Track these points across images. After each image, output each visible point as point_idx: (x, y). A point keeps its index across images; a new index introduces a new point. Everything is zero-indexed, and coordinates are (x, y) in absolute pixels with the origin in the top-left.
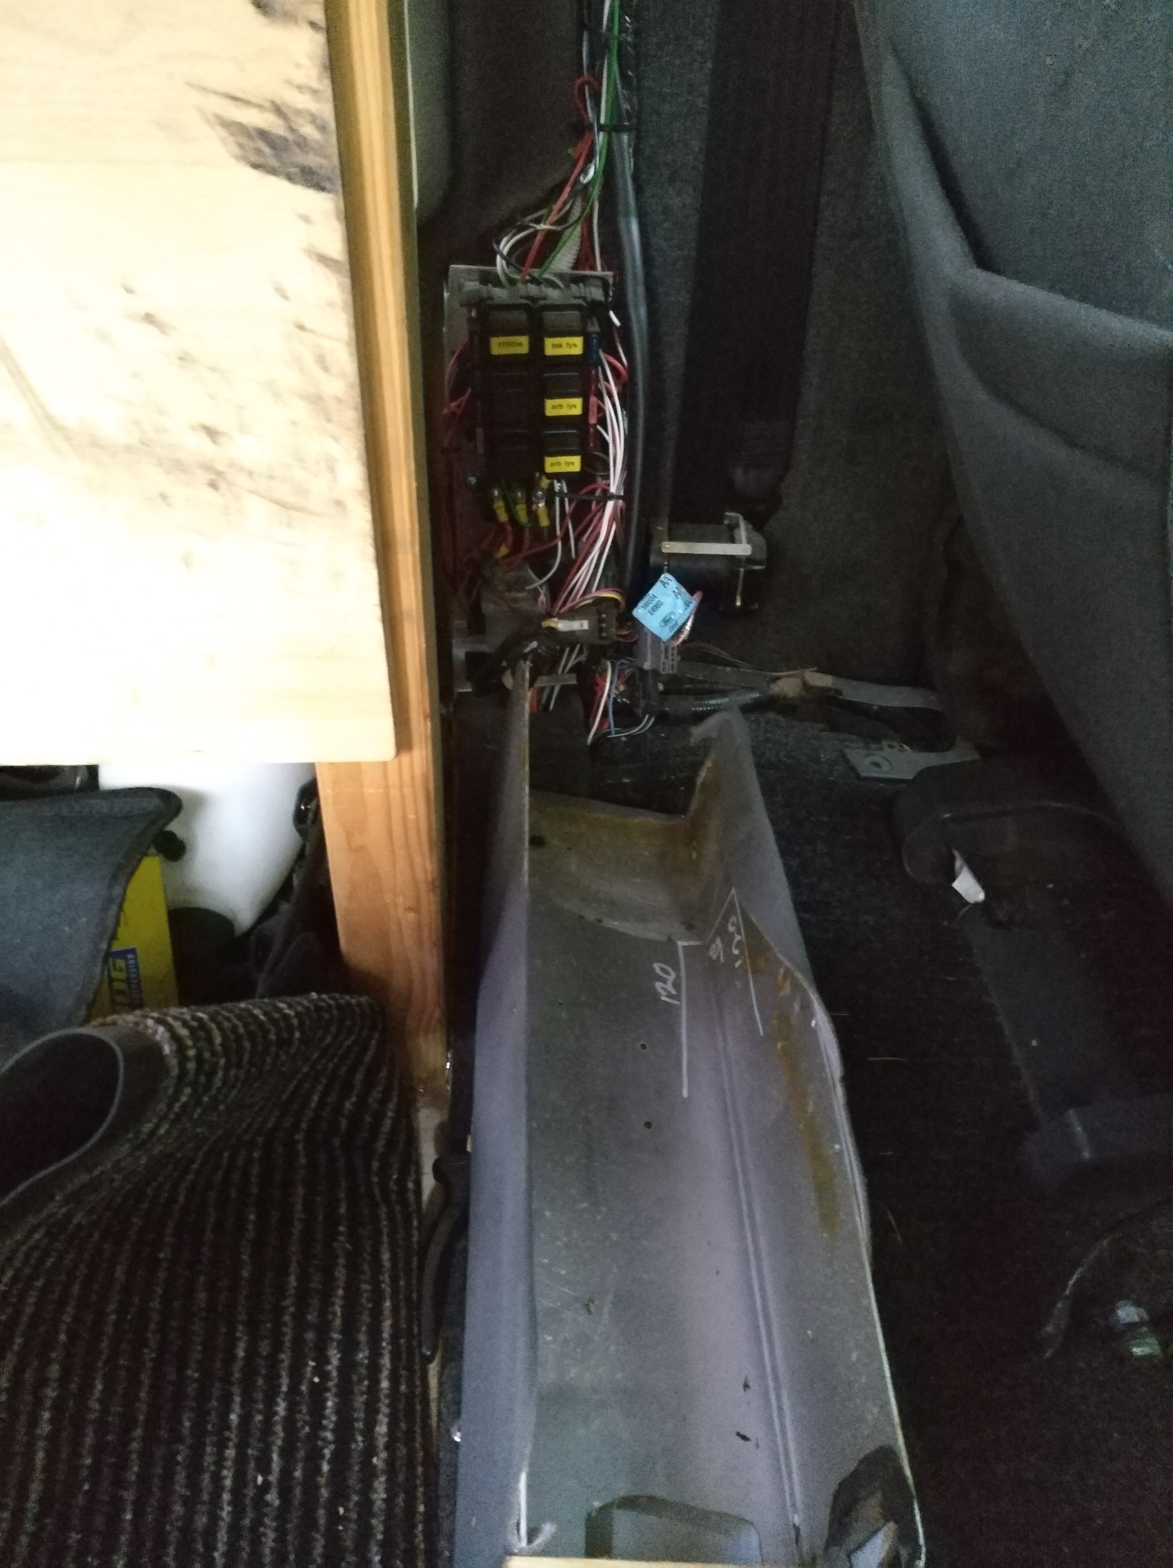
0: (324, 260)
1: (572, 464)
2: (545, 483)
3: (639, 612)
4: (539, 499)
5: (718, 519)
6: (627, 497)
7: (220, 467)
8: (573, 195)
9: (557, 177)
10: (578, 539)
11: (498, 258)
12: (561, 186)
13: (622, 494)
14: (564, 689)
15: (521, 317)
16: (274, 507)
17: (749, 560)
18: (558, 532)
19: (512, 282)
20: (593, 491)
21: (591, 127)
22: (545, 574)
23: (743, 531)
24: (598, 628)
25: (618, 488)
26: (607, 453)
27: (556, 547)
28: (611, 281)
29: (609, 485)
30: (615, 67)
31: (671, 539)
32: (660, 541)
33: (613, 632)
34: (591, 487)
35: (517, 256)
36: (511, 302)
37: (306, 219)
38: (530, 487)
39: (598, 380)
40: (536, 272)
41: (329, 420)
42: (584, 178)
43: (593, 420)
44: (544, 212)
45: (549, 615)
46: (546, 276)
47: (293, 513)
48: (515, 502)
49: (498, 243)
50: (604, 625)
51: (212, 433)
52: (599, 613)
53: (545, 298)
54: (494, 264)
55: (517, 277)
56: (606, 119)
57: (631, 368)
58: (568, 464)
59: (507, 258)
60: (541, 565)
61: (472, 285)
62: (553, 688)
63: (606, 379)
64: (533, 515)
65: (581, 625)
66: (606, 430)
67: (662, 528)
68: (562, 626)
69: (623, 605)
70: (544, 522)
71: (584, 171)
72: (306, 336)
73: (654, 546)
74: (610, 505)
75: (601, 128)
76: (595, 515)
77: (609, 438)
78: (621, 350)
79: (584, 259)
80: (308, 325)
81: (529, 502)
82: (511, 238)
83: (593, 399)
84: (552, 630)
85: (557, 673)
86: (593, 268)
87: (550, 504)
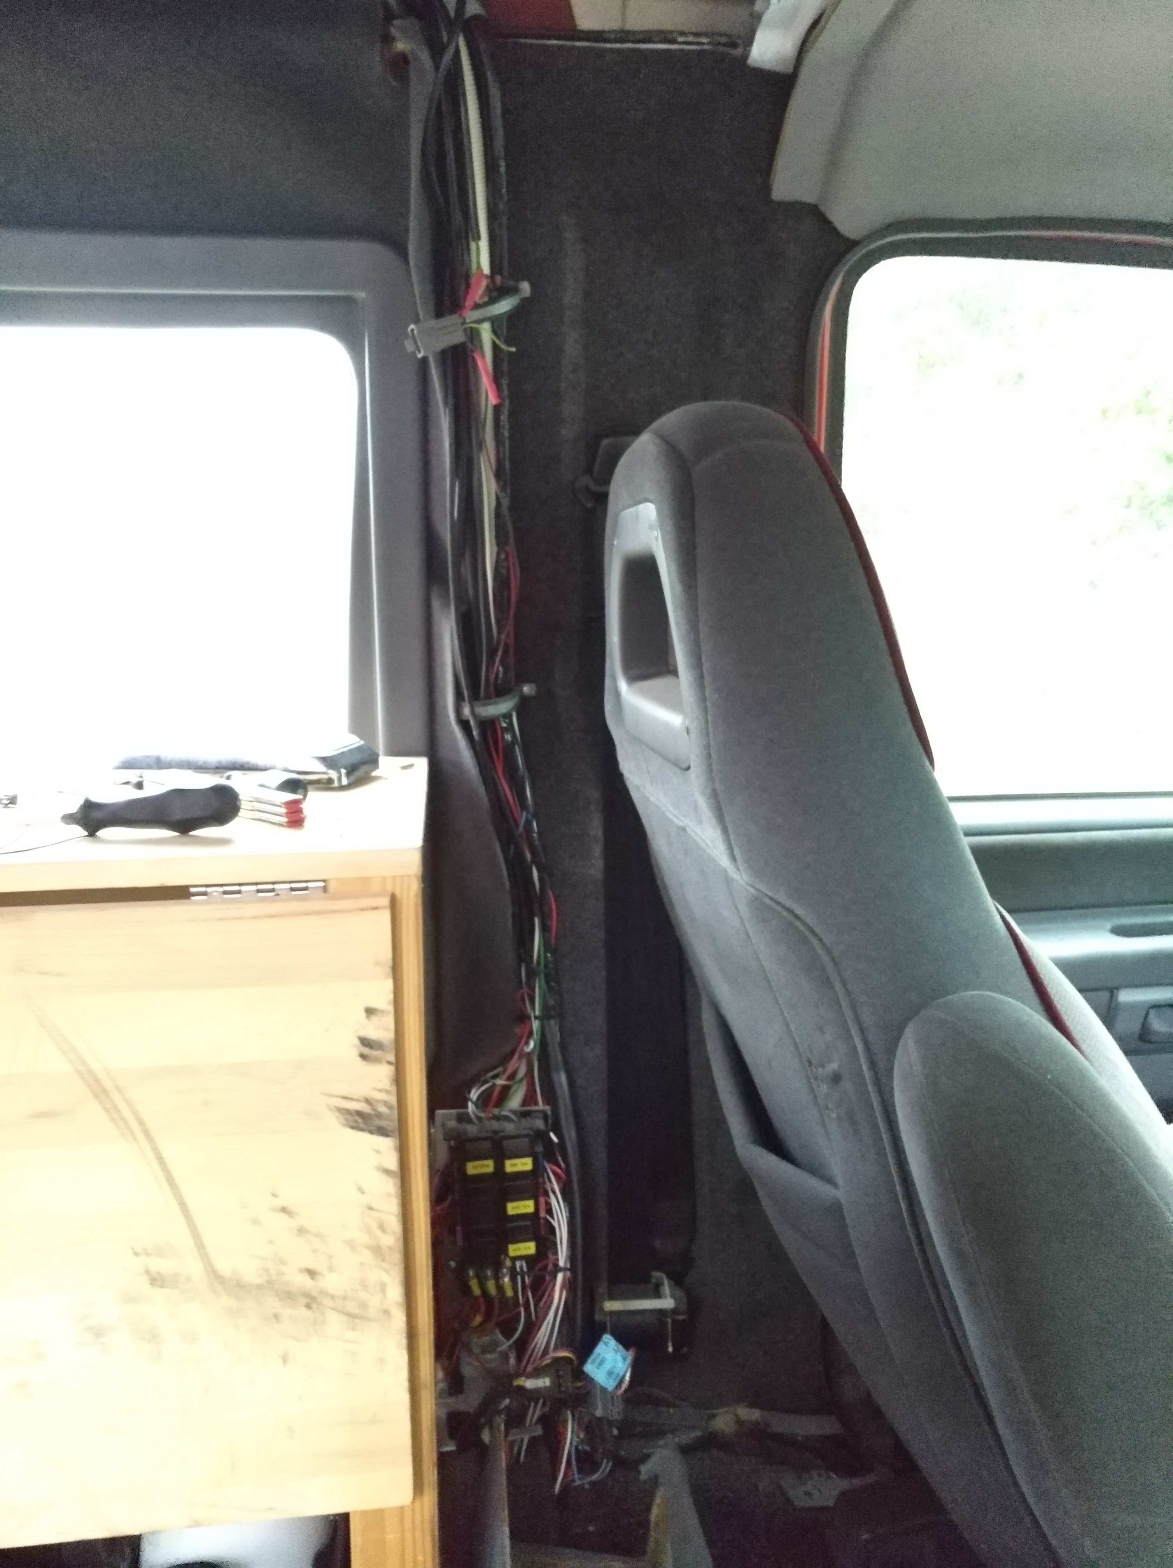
0: (387, 1172)
1: (529, 1248)
2: (508, 1263)
3: (589, 1368)
4: (504, 1276)
5: (646, 1279)
6: (573, 1269)
7: (314, 1294)
8: (520, 1058)
9: (508, 1049)
10: (536, 1306)
11: (470, 1104)
12: (513, 1053)
13: (569, 1266)
14: (533, 1441)
15: (487, 1145)
16: (344, 1318)
17: (674, 1311)
18: (521, 1300)
19: (479, 1119)
20: (546, 1266)
21: (529, 1018)
22: (512, 1336)
23: (666, 1289)
24: (557, 1384)
25: (565, 1263)
26: (554, 1234)
27: (520, 1313)
28: (549, 1113)
29: (558, 1260)
30: (543, 981)
31: (611, 1298)
32: (602, 1301)
33: (569, 1385)
34: (544, 1262)
35: (484, 1101)
36: (479, 1135)
37: (378, 1152)
38: (498, 1266)
39: (544, 1183)
40: (496, 1111)
41: (383, 1260)
42: (527, 1048)
43: (543, 1214)
44: (500, 1069)
45: (518, 1375)
46: (504, 1113)
47: (358, 1321)
48: (486, 1278)
49: (469, 1092)
50: (561, 1381)
51: (311, 1273)
52: (557, 1371)
53: (503, 1131)
54: (466, 1107)
55: (483, 1115)
56: (540, 1011)
57: (567, 1172)
58: (525, 1248)
59: (476, 1104)
60: (508, 1329)
61: (452, 1124)
62: (522, 1440)
63: (550, 1181)
64: (500, 1288)
65: (544, 1382)
66: (553, 1218)
67: (602, 1289)
68: (530, 1384)
69: (576, 1362)
70: (509, 1293)
71: (527, 1043)
72: (374, 1214)
73: (597, 1308)
74: (560, 1277)
75: (536, 1018)
76: (549, 1284)
77: (555, 1224)
78: (560, 1159)
79: (529, 1099)
80: (375, 1206)
81: (497, 1278)
82: (479, 1089)
83: (542, 1200)
84: (521, 1389)
85: (525, 1425)
86: (536, 1103)
87: (513, 1279)
